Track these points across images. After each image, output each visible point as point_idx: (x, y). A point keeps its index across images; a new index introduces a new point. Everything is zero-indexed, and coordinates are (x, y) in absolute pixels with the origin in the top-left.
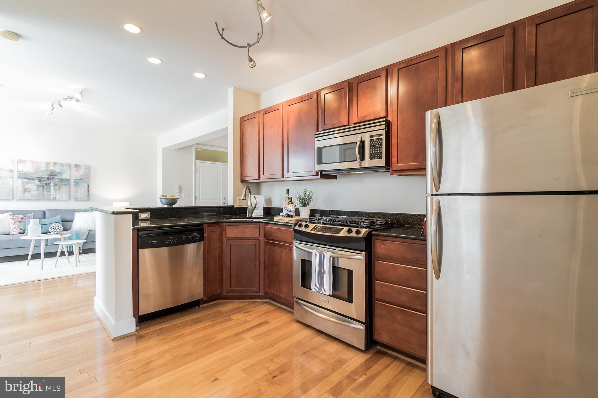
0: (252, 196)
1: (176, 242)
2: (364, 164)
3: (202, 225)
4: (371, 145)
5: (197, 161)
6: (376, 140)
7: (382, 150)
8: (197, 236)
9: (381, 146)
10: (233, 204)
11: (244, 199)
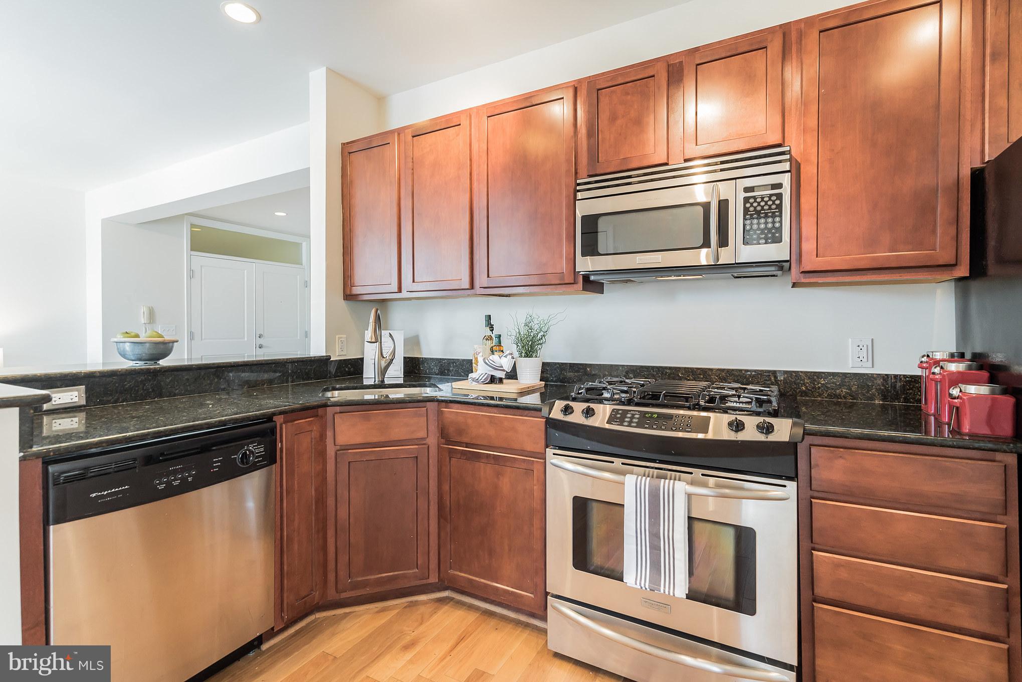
0: (382, 331)
1: (190, 479)
2: (726, 256)
3: (269, 418)
4: (746, 210)
5: (193, 253)
6: (762, 198)
7: (781, 222)
8: (257, 451)
9: (777, 214)
10: (326, 351)
11: (373, 340)
